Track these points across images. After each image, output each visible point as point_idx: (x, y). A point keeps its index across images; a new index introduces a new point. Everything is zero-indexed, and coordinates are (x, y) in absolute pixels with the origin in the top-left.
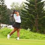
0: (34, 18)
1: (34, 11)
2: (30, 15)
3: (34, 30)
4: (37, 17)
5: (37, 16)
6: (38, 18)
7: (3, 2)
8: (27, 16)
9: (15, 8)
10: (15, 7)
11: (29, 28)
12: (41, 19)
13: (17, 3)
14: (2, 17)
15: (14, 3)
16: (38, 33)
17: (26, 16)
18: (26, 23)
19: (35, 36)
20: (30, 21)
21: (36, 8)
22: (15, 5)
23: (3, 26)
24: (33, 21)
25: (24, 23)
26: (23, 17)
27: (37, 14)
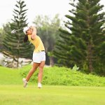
0: (85, 45)
1: (84, 32)
2: (78, 39)
3: (84, 69)
4: (90, 44)
5: (91, 41)
6: (93, 46)
7: (23, 15)
8: (72, 41)
9: (42, 26)
10: (42, 24)
11: (76, 66)
12: (98, 47)
13: (46, 16)
14: (21, 45)
15: (39, 17)
16: (93, 74)
17: (70, 42)
18: (69, 55)
19: (88, 79)
20: (77, 52)
21: (88, 25)
22: (42, 20)
23: (22, 62)
24: (83, 52)
25: (65, 55)
26: (63, 44)
27: (90, 38)
